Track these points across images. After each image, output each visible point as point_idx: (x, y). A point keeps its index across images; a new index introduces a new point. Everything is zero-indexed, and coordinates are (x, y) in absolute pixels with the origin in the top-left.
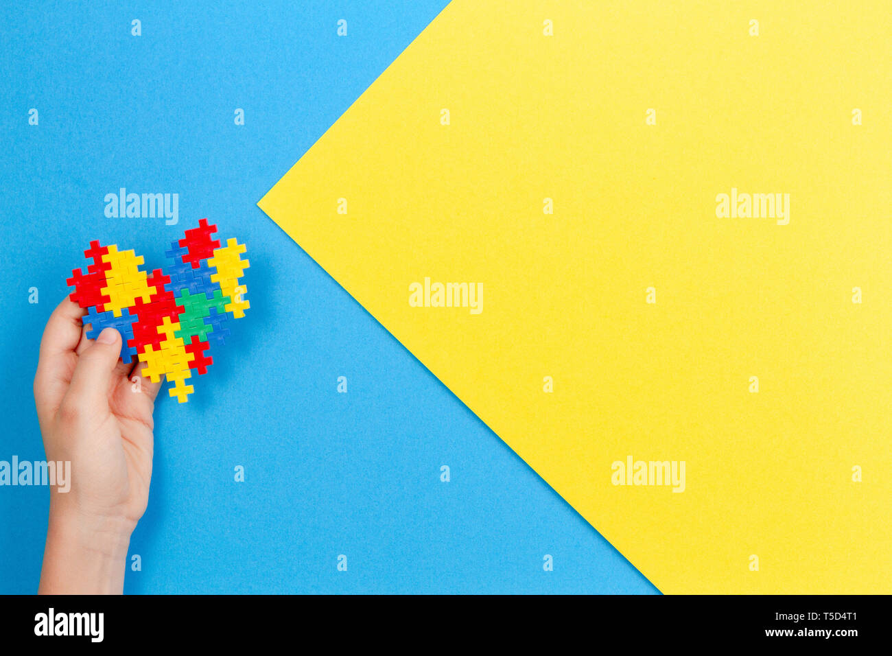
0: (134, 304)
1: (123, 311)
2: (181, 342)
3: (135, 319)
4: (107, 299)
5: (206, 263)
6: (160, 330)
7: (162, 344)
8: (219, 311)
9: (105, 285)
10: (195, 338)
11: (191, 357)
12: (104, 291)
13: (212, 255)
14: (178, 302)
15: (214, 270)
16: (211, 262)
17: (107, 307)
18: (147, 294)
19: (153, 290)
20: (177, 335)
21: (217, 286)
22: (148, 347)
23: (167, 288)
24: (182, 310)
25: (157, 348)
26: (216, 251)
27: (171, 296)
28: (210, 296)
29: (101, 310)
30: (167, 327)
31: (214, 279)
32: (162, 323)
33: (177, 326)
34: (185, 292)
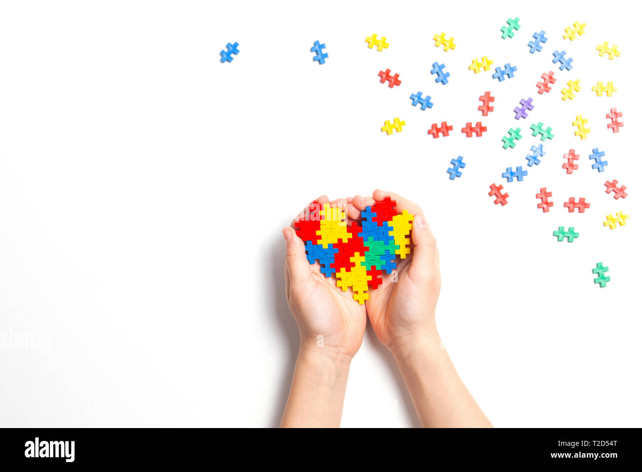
0: (337, 242)
1: (329, 245)
2: (364, 269)
3: (337, 251)
4: (320, 237)
5: (387, 224)
6: (352, 260)
7: (352, 269)
8: (391, 253)
9: (319, 229)
10: (373, 267)
11: (370, 278)
12: (318, 233)
13: (391, 219)
14: (366, 244)
15: (391, 229)
16: (390, 224)
17: (319, 242)
18: (346, 237)
19: (350, 235)
20: (362, 264)
21: (392, 238)
22: (343, 270)
23: (360, 235)
24: (367, 249)
25: (348, 270)
26: (394, 218)
27: (361, 240)
28: (387, 243)
29: (315, 243)
30: (356, 258)
31: (391, 234)
32: (353, 256)
33: (363, 259)
34: (371, 238)
